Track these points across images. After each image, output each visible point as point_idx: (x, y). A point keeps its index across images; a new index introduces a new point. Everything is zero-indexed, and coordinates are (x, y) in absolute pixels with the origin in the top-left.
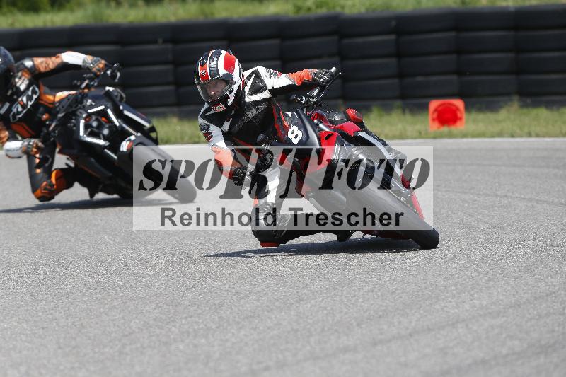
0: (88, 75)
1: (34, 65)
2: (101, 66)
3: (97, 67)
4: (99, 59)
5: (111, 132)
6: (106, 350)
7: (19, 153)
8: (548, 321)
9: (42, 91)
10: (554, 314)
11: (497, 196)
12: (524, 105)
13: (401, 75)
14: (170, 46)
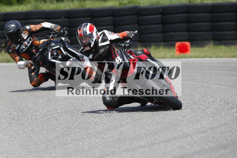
0: (53, 33)
1: (30, 28)
2: (58, 28)
3: (56, 29)
4: (58, 25)
5: (62, 57)
6: (40, 147)
7: (24, 67)
8: (225, 135)
9: (34, 40)
10: (228, 132)
11: (204, 82)
12: (215, 45)
13: (164, 32)
14: (67, 20)
